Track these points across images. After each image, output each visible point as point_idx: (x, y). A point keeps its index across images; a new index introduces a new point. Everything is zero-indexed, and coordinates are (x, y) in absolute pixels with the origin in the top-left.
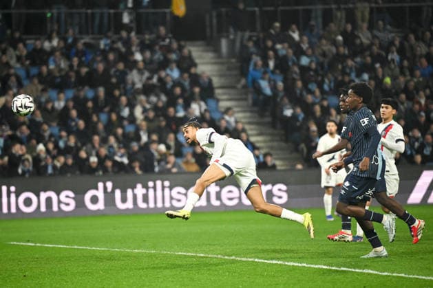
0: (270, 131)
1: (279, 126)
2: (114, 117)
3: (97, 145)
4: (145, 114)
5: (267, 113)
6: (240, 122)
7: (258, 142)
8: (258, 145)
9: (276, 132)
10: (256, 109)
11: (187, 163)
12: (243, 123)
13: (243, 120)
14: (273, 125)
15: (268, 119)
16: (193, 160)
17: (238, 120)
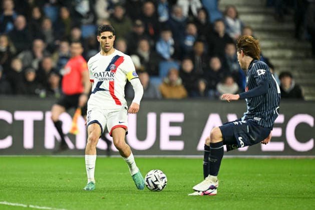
0: (292, 43)
1: (305, 35)
2: (65, 13)
3: (39, 54)
4: (112, 11)
5: (288, 18)
6: (249, 27)
7: (273, 58)
8: (273, 62)
9: (299, 45)
10: (272, 10)
11: (170, 84)
12: (253, 30)
13: (253, 26)
14: (296, 35)
15: (291, 26)
16: (179, 81)
17: (246, 25)
